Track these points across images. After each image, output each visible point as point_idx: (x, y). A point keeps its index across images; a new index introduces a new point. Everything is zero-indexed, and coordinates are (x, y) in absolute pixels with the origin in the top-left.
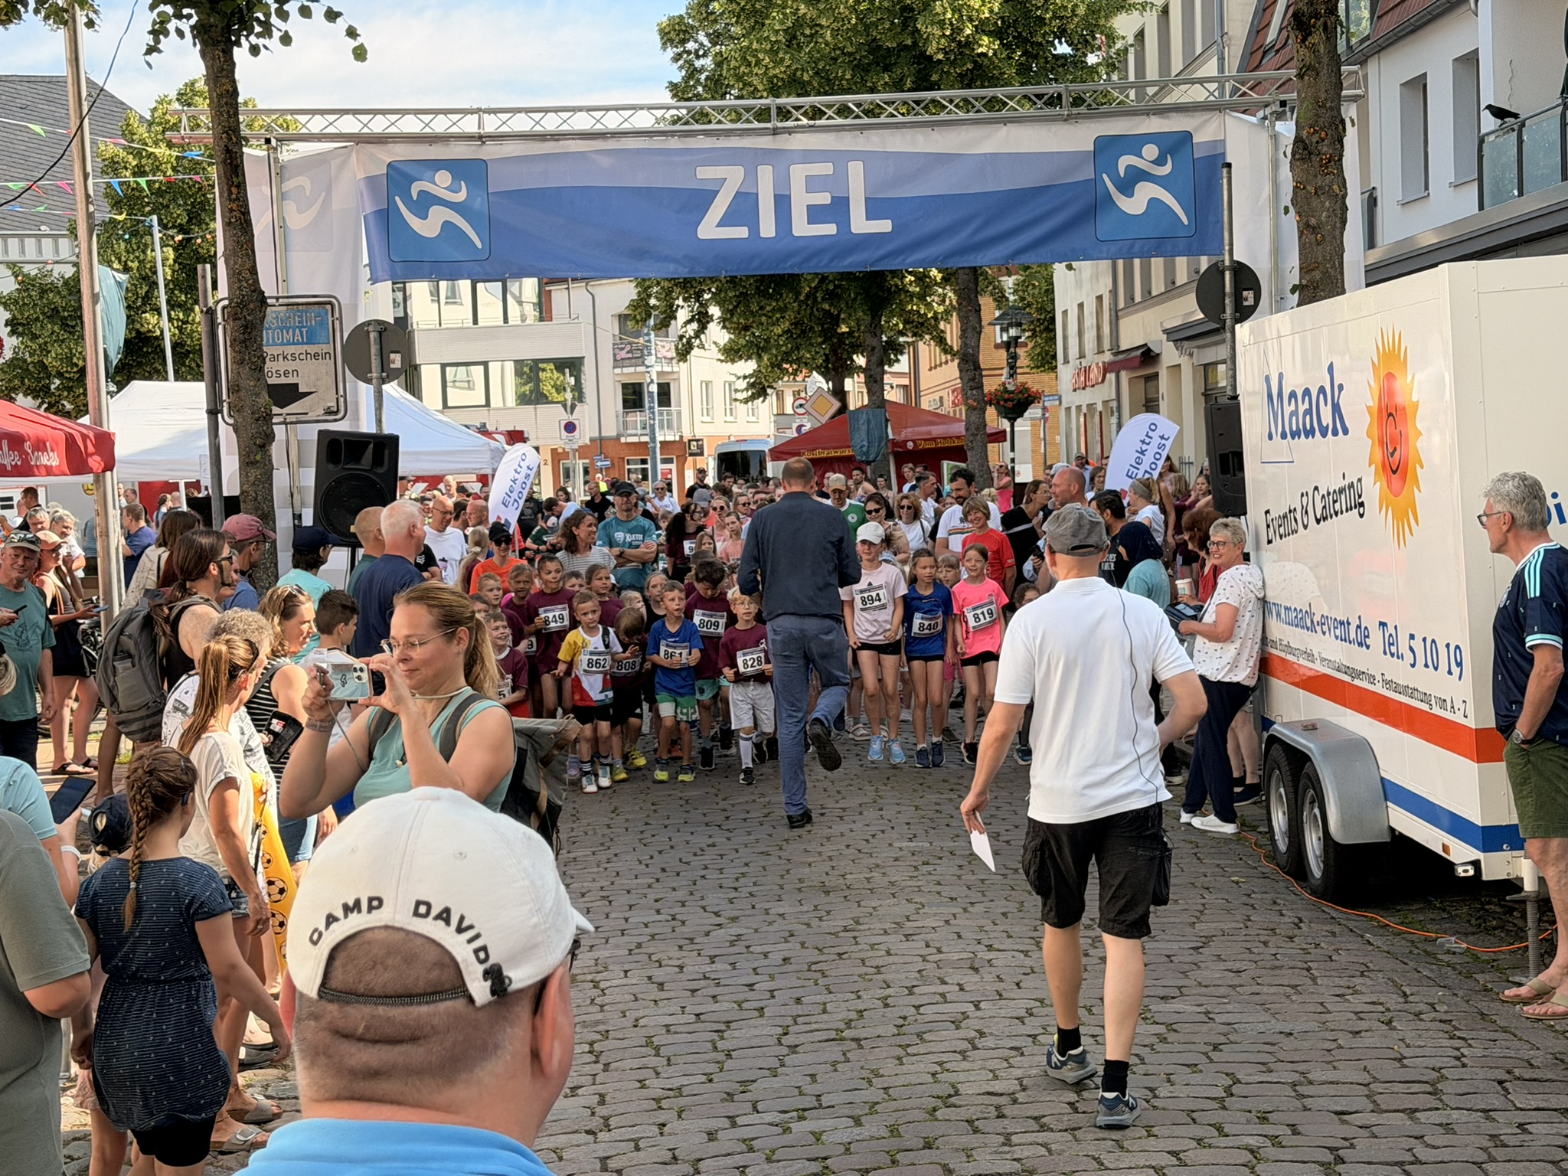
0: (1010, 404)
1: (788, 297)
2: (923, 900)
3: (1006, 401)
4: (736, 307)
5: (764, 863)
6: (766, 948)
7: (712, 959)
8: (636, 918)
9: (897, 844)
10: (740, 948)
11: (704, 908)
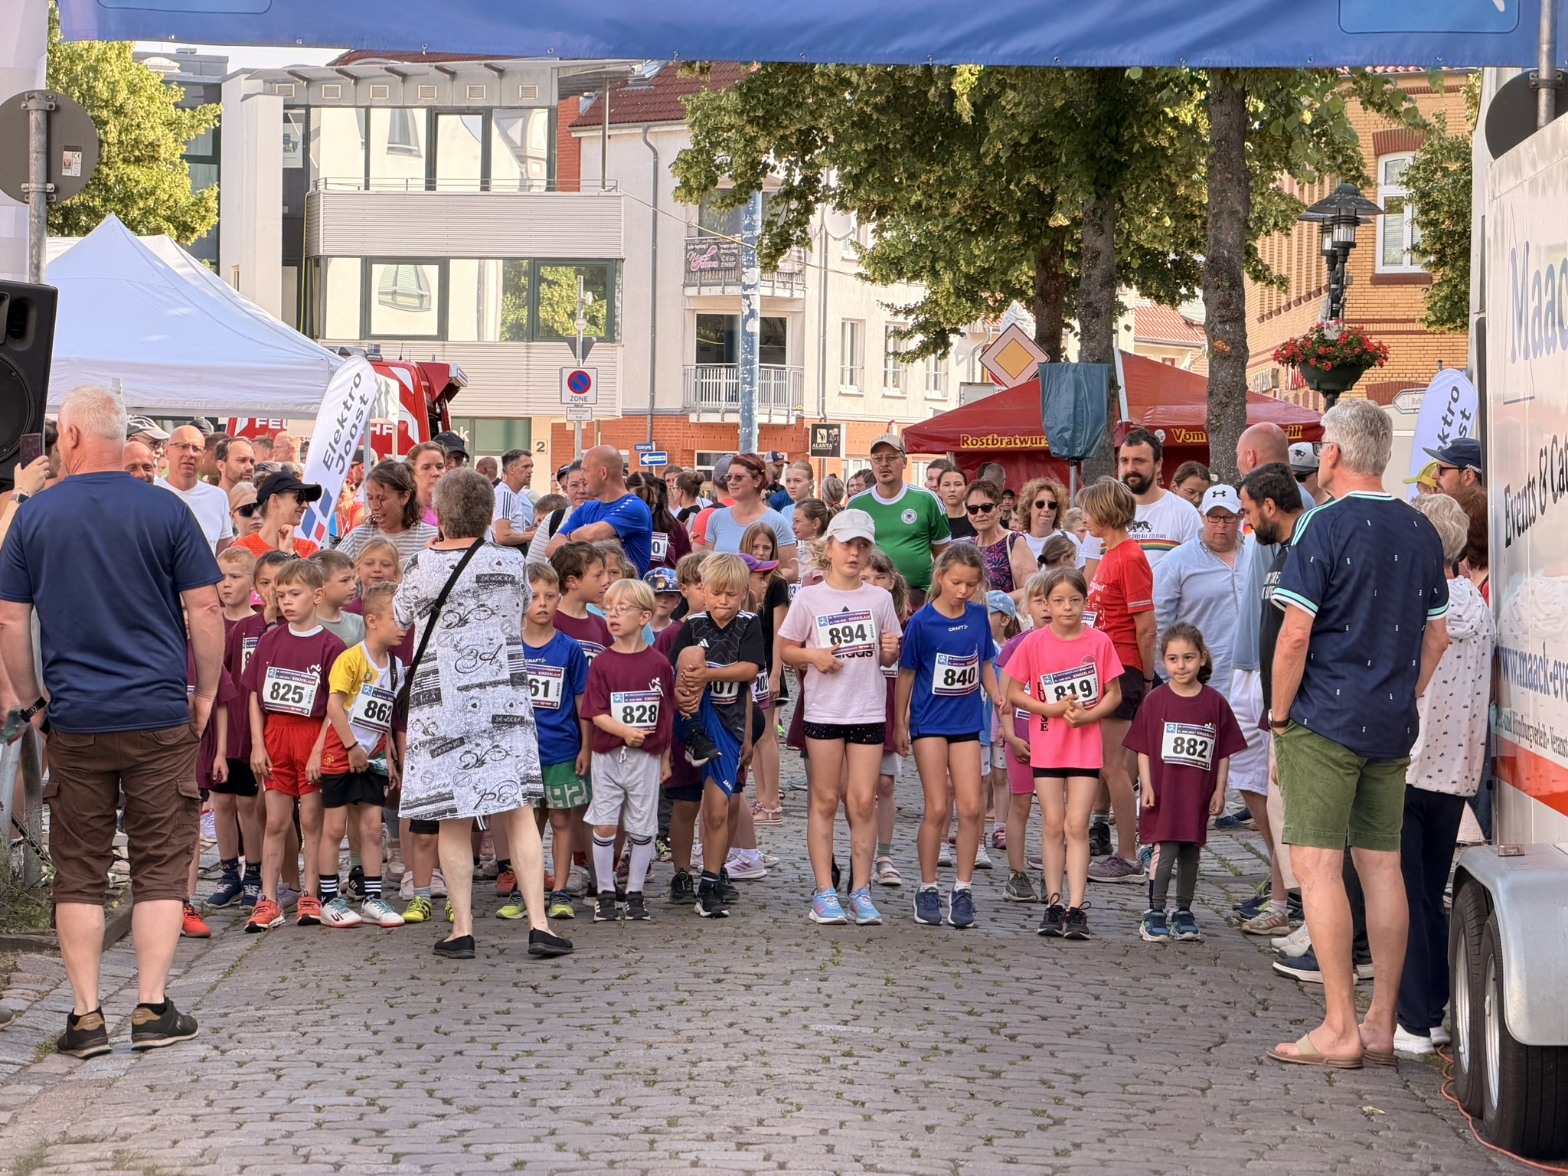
0: (1326, 365)
1: (963, 160)
2: (804, 1101)
3: (1320, 358)
4: (864, 172)
5: (574, 1039)
6: (498, 1148)
7: (396, 1158)
8: (309, 1099)
9: (819, 1027)
10: (456, 1145)
11: (430, 1093)
